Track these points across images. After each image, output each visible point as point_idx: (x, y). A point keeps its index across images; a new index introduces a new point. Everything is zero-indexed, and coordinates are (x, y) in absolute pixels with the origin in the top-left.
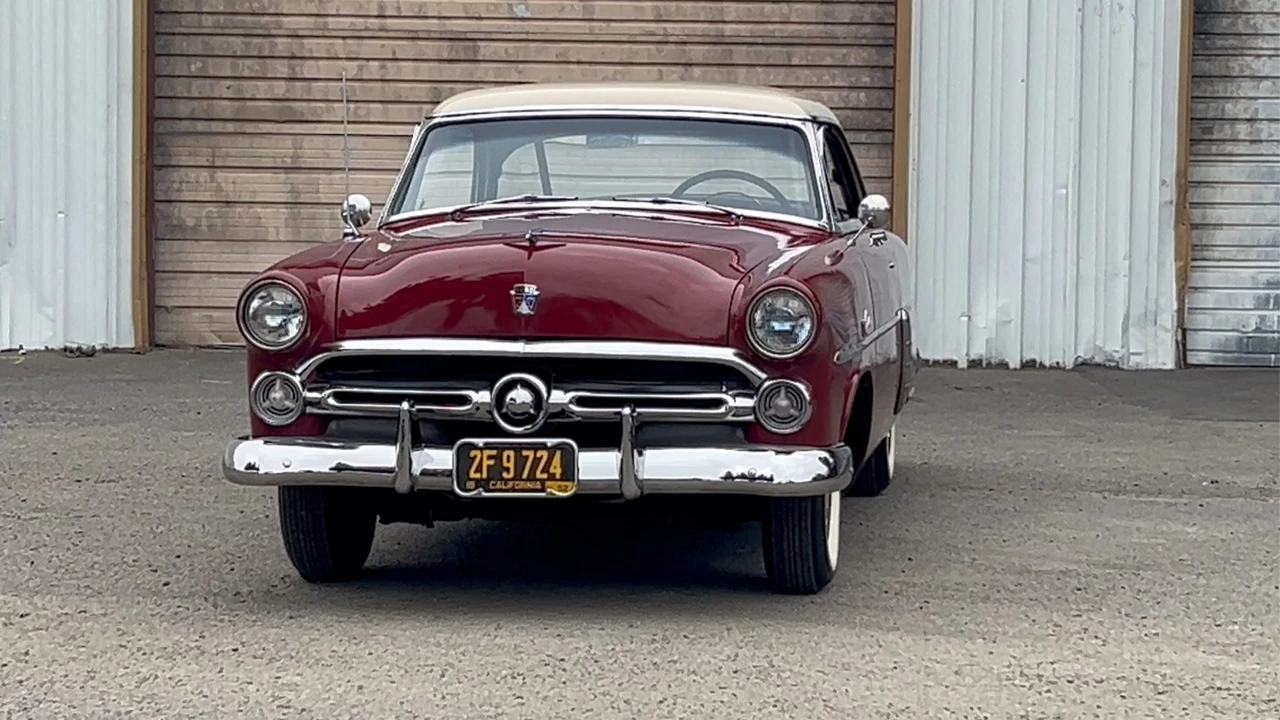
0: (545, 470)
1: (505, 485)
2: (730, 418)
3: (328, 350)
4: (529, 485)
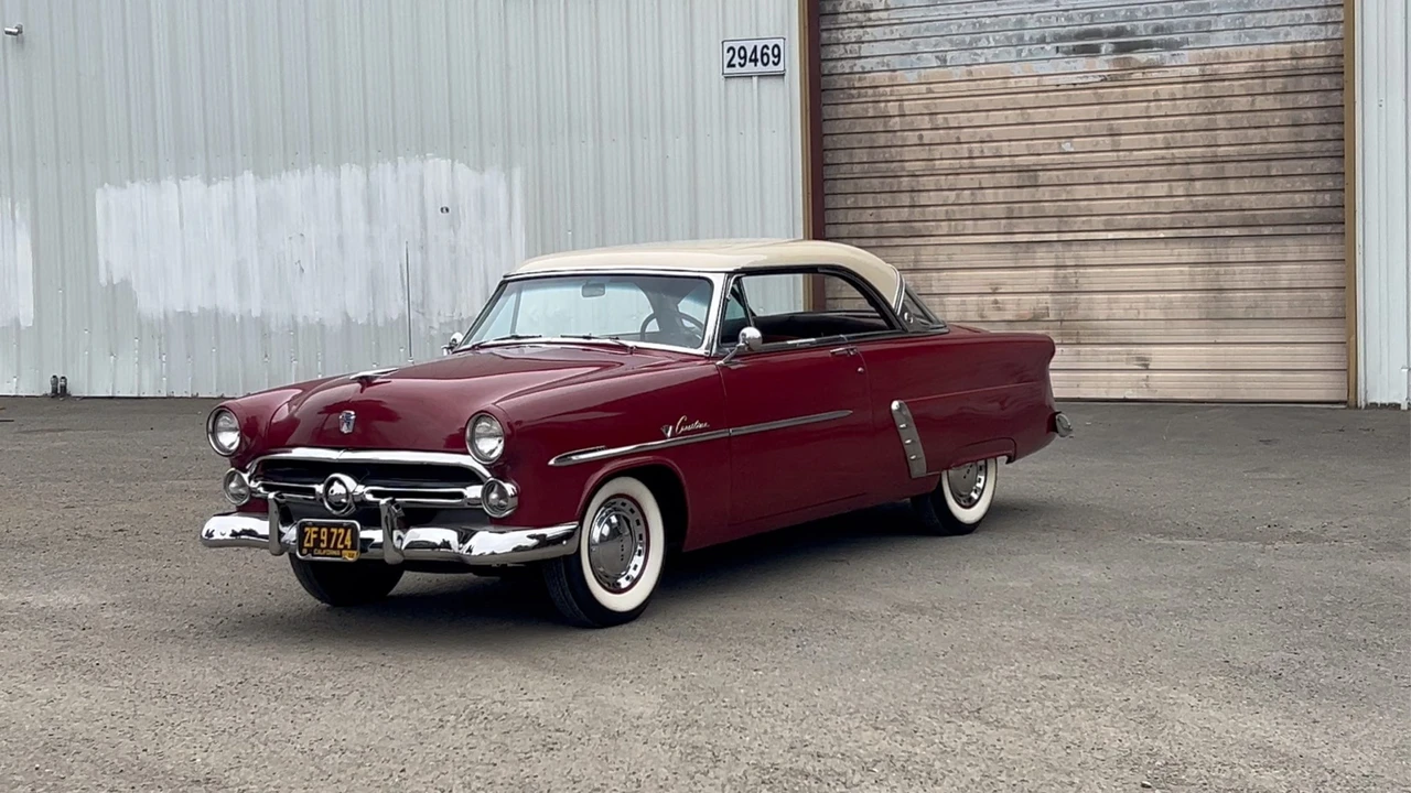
0: (342, 542)
4: (334, 553)
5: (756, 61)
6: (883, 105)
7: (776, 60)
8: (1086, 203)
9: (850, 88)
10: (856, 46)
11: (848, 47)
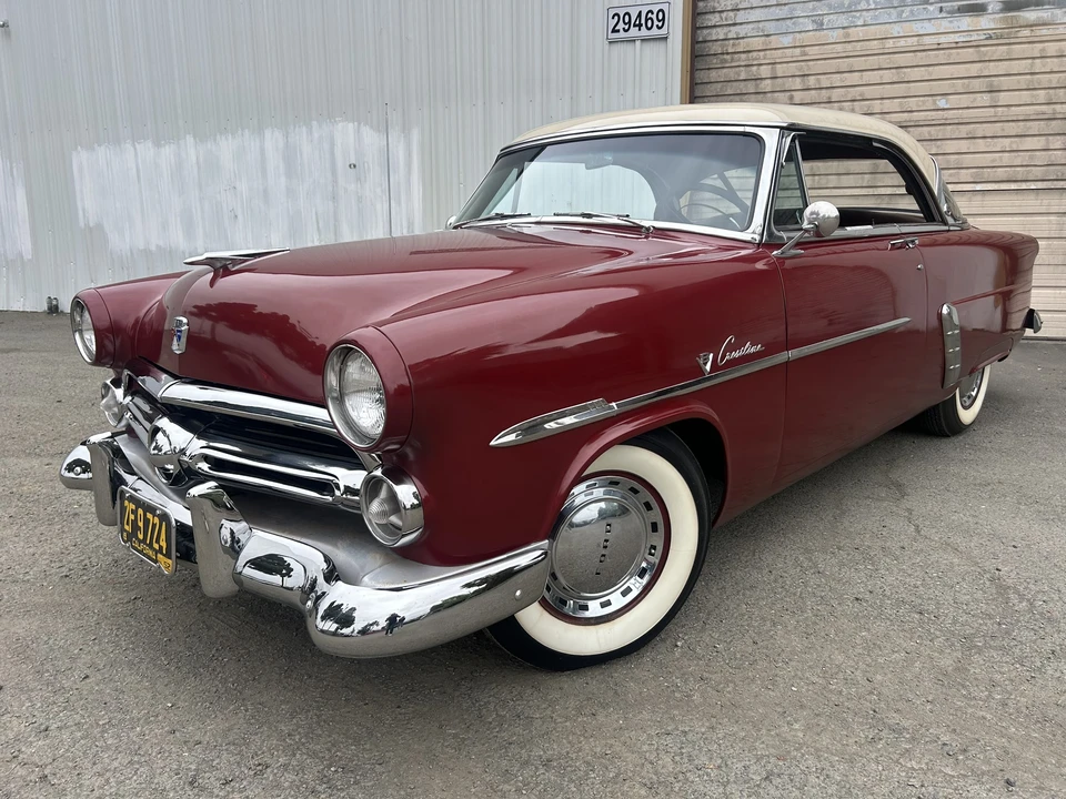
1: (139, 546)
5: (640, 25)
6: (755, 68)
7: (660, 24)
8: (956, 156)
9: (723, 54)
10: (731, 14)
11: (724, 15)
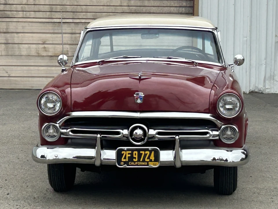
0: (149, 158)
1: (134, 163)
2: (211, 138)
3: (69, 115)
4: (143, 163)
